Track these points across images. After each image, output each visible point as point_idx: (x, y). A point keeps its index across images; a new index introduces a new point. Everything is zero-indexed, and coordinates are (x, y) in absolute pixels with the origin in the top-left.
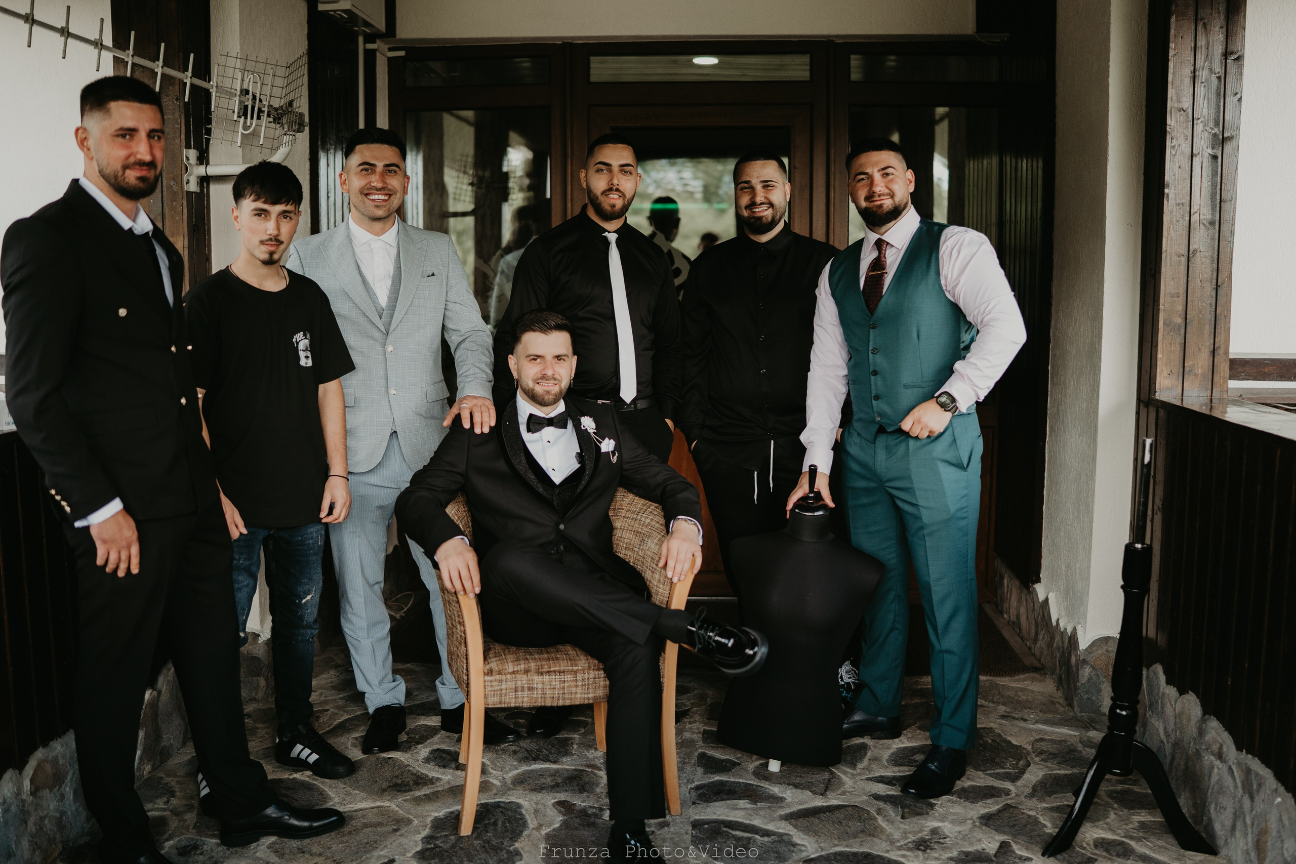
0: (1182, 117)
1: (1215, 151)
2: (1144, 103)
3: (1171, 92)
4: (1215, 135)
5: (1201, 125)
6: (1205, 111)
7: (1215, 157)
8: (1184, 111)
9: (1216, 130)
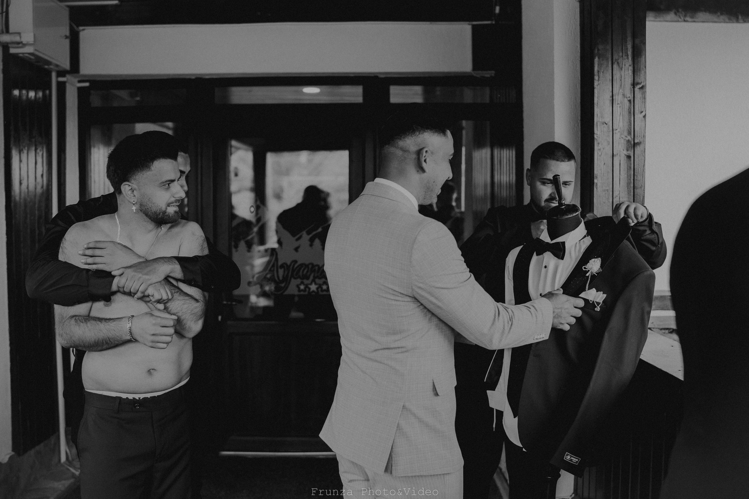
0: (605, 128)
1: (629, 152)
2: (579, 118)
3: (597, 111)
4: (628, 141)
5: (619, 134)
6: (621, 124)
7: (629, 157)
8: (606, 124)
9: (629, 138)
